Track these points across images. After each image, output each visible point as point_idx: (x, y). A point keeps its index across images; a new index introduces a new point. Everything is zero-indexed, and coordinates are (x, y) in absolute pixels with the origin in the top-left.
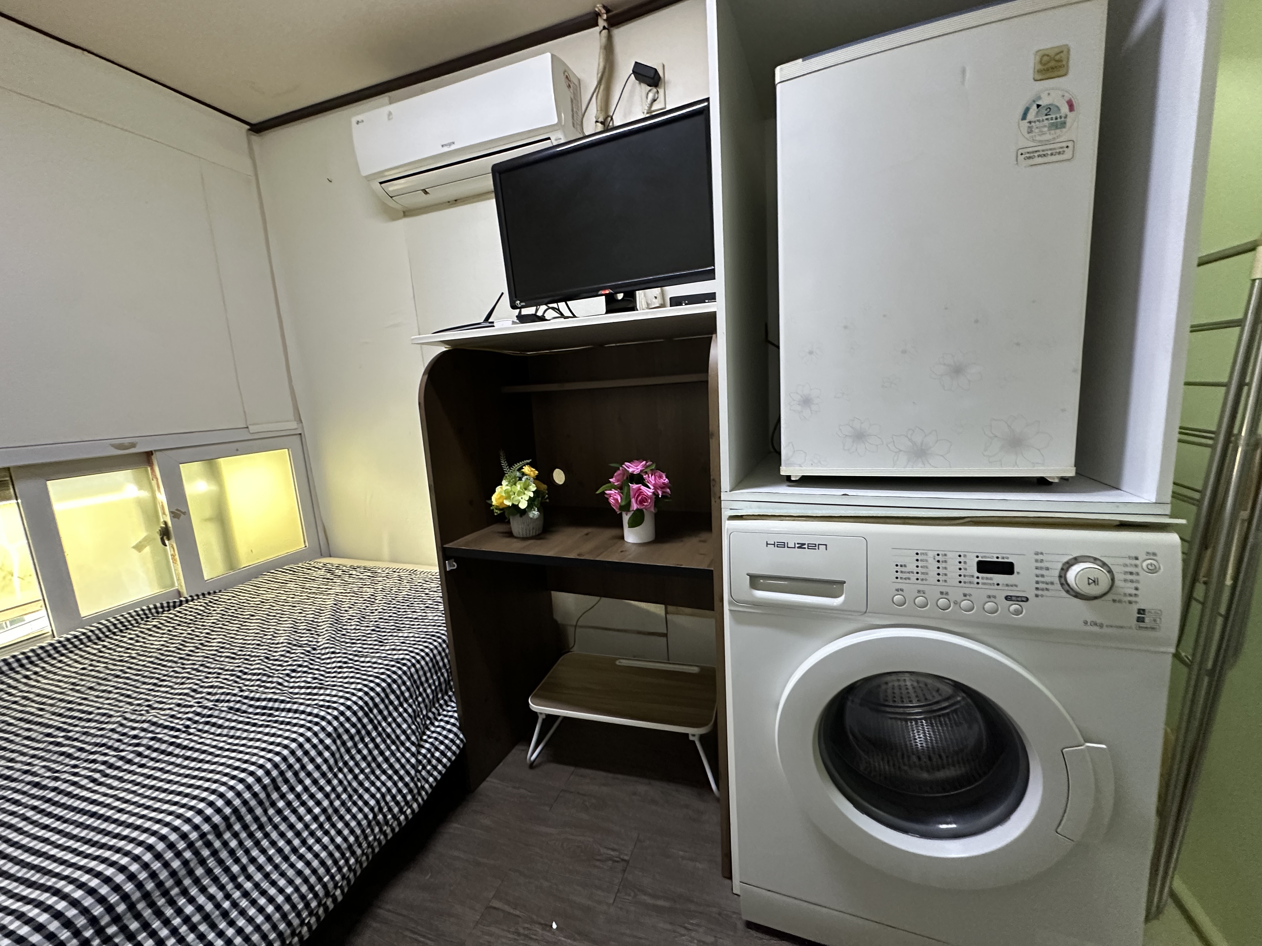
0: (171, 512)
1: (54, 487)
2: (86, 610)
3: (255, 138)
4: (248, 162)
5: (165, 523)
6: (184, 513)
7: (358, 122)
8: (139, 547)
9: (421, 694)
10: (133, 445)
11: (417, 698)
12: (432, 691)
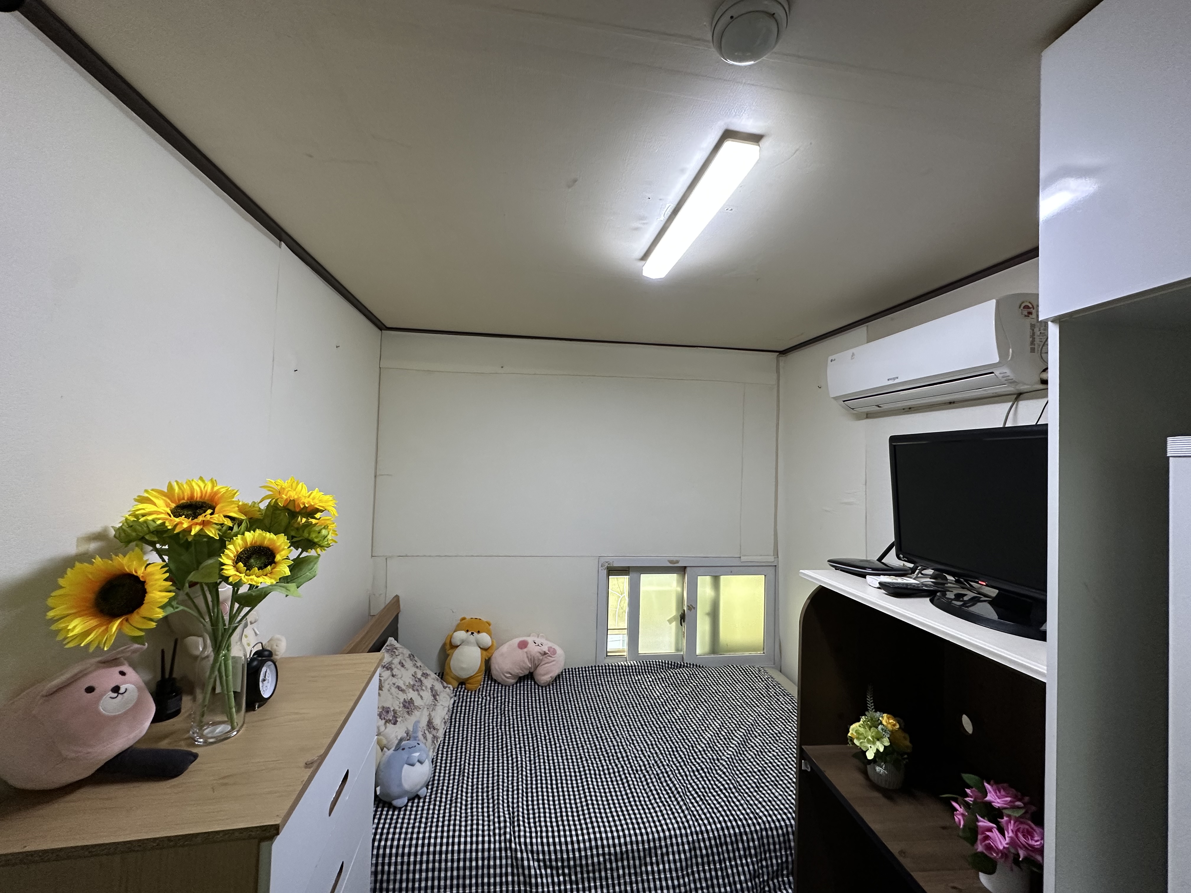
0: (688, 606)
1: (643, 576)
2: (642, 650)
3: (782, 359)
4: (775, 376)
5: (684, 611)
6: (694, 608)
7: (832, 361)
8: (670, 621)
9: (766, 859)
10: (677, 562)
11: (761, 860)
12: (777, 863)
